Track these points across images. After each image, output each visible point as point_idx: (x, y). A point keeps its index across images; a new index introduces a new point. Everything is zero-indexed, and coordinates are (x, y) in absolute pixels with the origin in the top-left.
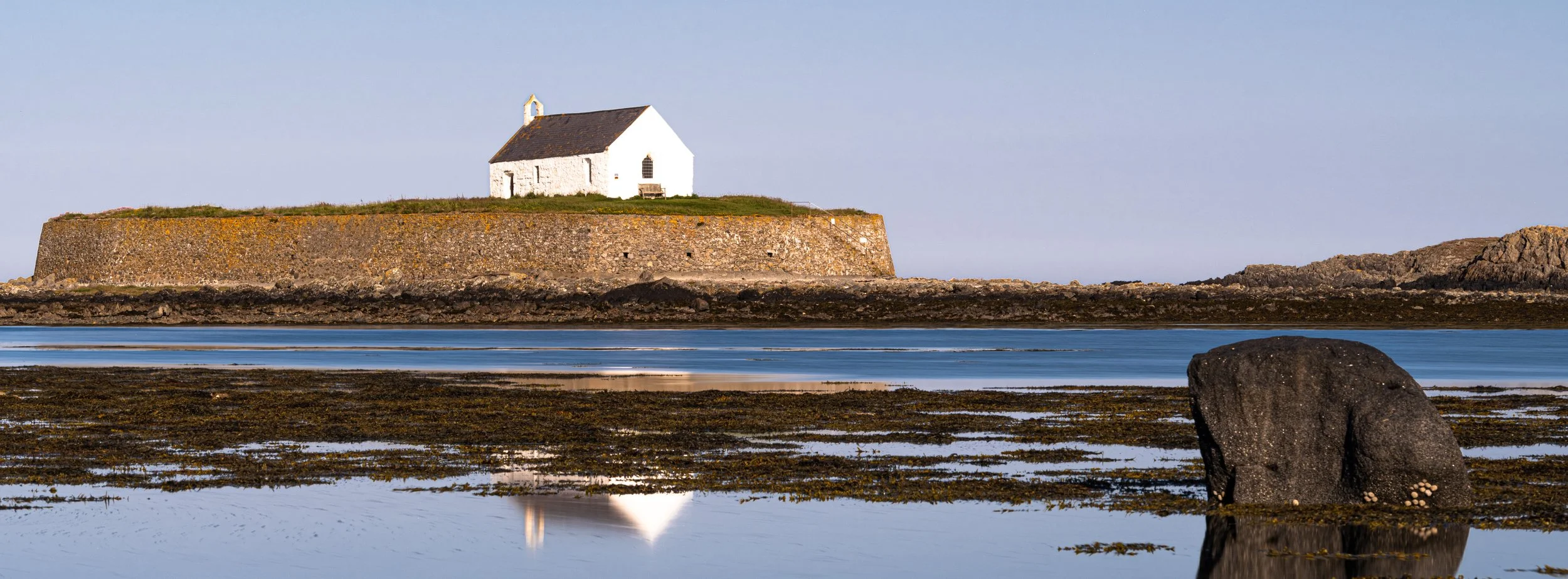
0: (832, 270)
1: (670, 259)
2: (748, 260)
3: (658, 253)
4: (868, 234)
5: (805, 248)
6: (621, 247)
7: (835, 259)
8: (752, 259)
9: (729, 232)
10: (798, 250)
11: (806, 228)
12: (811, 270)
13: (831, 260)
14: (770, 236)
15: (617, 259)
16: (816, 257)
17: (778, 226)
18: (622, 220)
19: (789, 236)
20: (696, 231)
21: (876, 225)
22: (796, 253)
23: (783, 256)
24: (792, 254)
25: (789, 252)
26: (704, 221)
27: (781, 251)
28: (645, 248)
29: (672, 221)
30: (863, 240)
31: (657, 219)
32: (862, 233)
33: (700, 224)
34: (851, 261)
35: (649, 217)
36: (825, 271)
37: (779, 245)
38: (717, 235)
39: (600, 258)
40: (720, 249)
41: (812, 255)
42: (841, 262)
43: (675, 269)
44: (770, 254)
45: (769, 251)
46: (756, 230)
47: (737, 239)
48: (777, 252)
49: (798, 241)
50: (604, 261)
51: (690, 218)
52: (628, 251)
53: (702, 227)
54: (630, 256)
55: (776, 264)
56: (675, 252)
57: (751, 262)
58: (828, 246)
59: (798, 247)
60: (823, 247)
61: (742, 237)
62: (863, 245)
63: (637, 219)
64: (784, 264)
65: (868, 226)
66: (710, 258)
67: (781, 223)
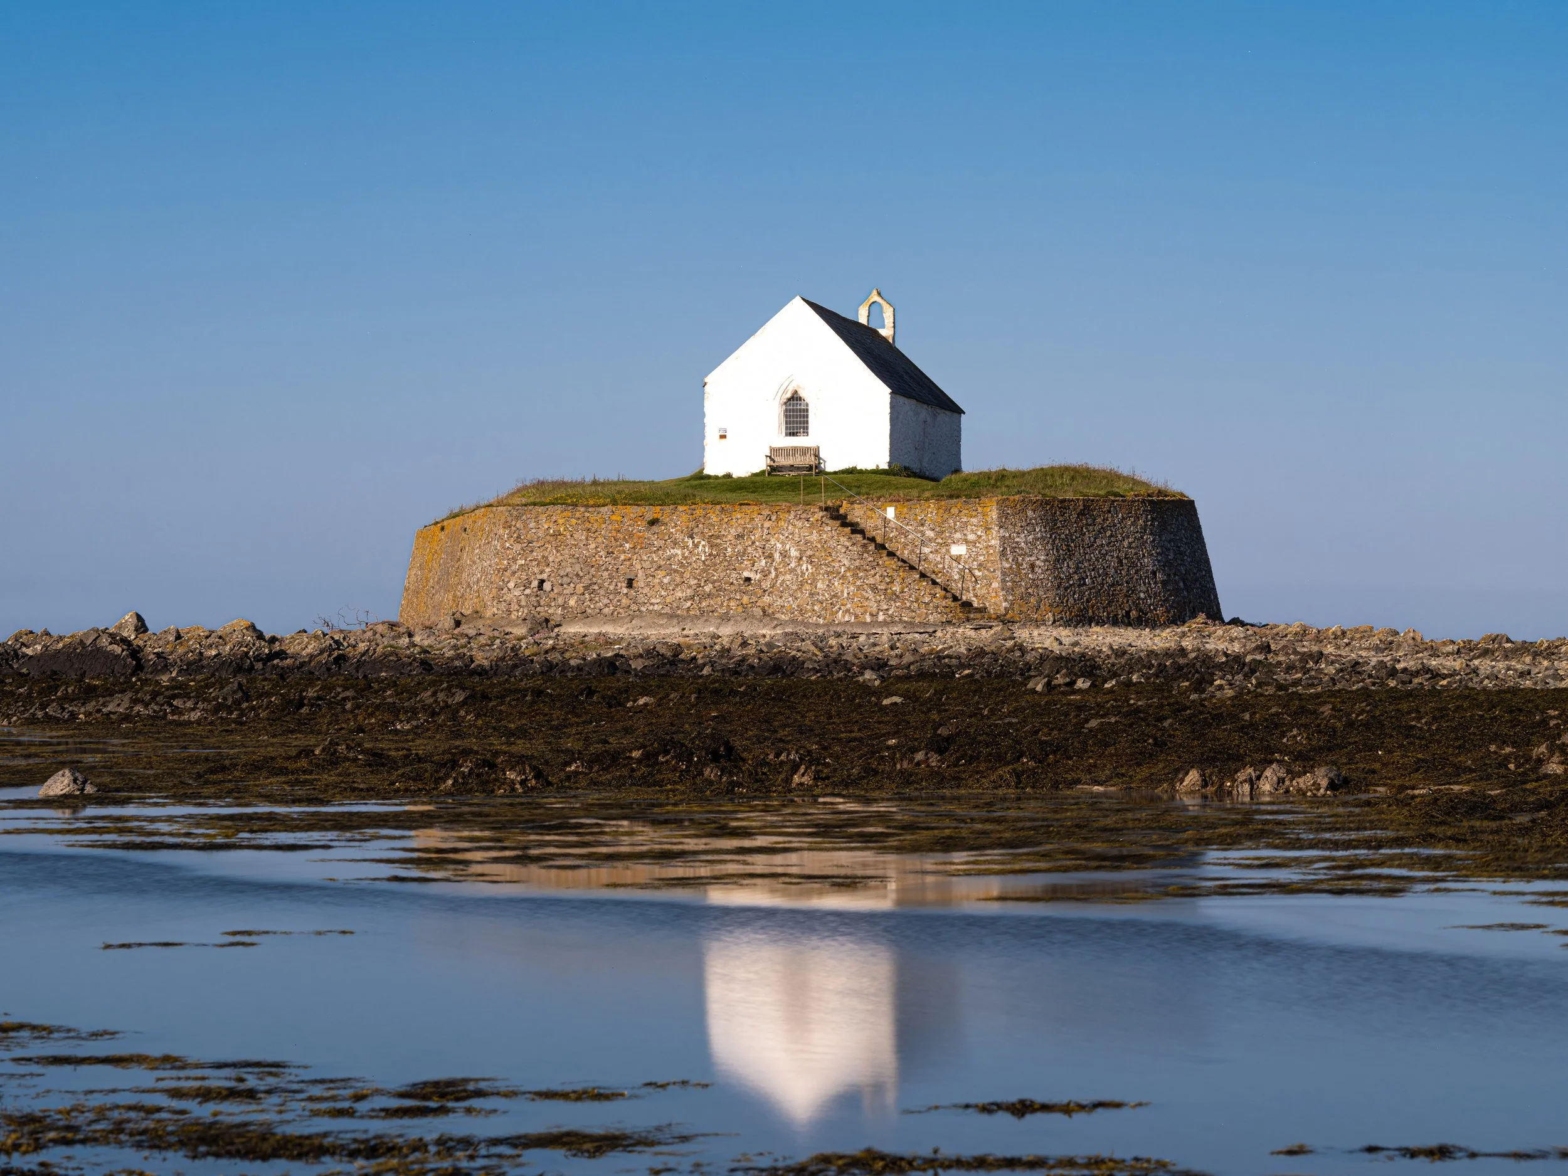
0: (848, 611)
1: (602, 592)
2: (714, 591)
3: (586, 581)
4: (971, 537)
5: (804, 567)
6: (536, 570)
7: (858, 588)
8: (720, 590)
9: (692, 538)
10: (792, 571)
11: (812, 526)
12: (806, 612)
13: (845, 590)
14: (753, 543)
15: (528, 591)
16: (820, 585)
17: (767, 524)
18: (543, 518)
19: (783, 543)
20: (647, 535)
21: (989, 519)
22: (788, 577)
23: (766, 585)
24: (781, 578)
25: (777, 576)
26: (659, 516)
27: (765, 574)
28: (569, 570)
29: (614, 518)
30: (958, 550)
31: (592, 515)
32: (958, 535)
33: (653, 522)
34: (894, 593)
35: (582, 509)
36: (832, 614)
37: (763, 563)
38: (675, 543)
39: (505, 590)
40: (676, 571)
41: (814, 583)
42: (870, 594)
43: (606, 611)
44: (748, 579)
45: (746, 574)
46: (733, 531)
47: (703, 548)
48: (758, 576)
49: (794, 553)
50: (508, 597)
51: (639, 510)
52: (544, 576)
53: (655, 528)
54: (547, 586)
55: (754, 599)
56: (611, 577)
57: (719, 596)
58: (846, 562)
59: (793, 565)
60: (837, 565)
61: (711, 547)
62: (957, 559)
63: (565, 514)
64: (767, 599)
65: (974, 520)
66: (657, 588)
67: (774, 518)
